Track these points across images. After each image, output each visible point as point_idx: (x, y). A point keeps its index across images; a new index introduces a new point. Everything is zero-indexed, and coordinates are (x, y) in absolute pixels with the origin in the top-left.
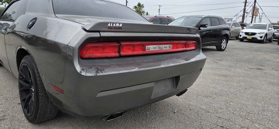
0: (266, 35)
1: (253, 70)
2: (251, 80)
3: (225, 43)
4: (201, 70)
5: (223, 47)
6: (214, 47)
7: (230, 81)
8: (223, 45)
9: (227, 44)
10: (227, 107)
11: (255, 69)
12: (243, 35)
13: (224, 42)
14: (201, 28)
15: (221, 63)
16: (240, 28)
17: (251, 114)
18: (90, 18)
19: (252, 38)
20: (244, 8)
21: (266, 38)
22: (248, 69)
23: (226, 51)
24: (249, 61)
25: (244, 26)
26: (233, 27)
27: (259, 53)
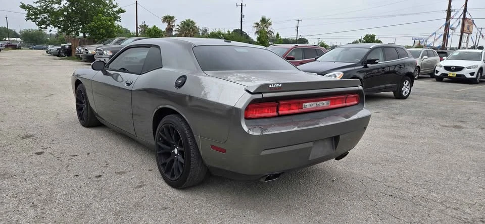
0: (481, 69)
1: (446, 128)
2: (440, 143)
3: (408, 87)
4: (365, 128)
5: (405, 93)
6: (391, 93)
7: (409, 144)
8: (405, 90)
9: (412, 88)
10: (400, 176)
11: (451, 126)
12: (441, 71)
13: (406, 85)
14: (369, 65)
15: (401, 118)
16: (438, 58)
17: (429, 183)
18: (239, 73)
19: (457, 75)
20: (445, 23)
21: (481, 74)
22: (439, 127)
23: (410, 98)
24: (443, 115)
25: (444, 54)
26: (425, 57)
27: (464, 101)
